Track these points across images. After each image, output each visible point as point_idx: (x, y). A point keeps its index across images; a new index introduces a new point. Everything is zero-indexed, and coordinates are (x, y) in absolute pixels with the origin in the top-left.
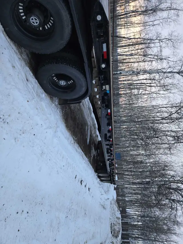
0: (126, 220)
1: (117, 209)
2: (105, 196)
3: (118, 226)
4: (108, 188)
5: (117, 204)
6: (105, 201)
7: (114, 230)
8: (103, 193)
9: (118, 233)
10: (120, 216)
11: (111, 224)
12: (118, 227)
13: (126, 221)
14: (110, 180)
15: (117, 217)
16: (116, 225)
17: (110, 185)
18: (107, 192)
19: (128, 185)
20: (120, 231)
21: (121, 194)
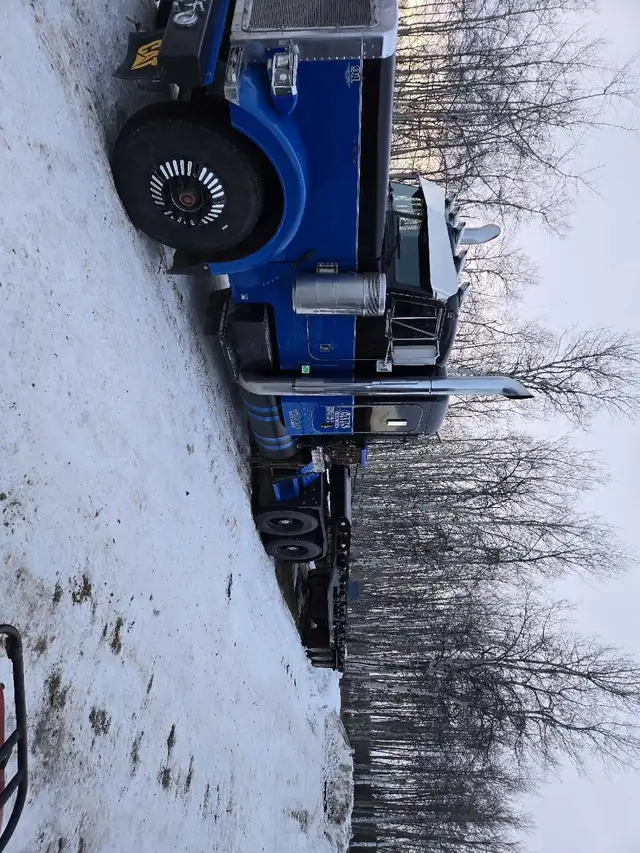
0: (366, 780)
1: (342, 741)
2: (319, 701)
3: (344, 792)
4: (325, 679)
5: (343, 730)
6: (317, 713)
7: (334, 801)
8: (315, 692)
9: (342, 810)
10: (350, 762)
11: (326, 783)
12: (345, 795)
13: (366, 782)
14: (333, 662)
15: (341, 765)
16: (338, 788)
17: (330, 674)
18: (323, 689)
19: (376, 671)
20: (348, 805)
21: (356, 699)
